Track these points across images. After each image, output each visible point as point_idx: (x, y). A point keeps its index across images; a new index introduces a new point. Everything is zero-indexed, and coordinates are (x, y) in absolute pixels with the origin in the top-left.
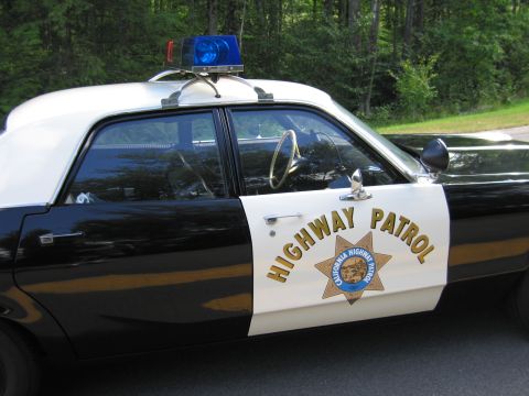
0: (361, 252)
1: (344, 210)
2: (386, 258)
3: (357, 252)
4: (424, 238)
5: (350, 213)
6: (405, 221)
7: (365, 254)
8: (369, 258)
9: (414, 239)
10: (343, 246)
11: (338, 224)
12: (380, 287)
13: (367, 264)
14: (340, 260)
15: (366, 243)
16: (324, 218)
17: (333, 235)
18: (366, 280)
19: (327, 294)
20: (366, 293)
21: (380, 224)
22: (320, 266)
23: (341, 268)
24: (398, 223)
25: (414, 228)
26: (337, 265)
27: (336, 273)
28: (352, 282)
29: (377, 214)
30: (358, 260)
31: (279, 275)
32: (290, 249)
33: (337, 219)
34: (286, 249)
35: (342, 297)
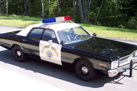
4: (57, 53)
5: (49, 46)
8: (51, 53)
11: (48, 47)
12: (52, 58)
15: (51, 51)
20: (51, 58)
23: (48, 53)
24: (54, 49)
29: (52, 47)
31: (42, 52)
32: (43, 49)
33: (48, 46)
35: (48, 57)
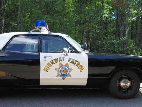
0: (66, 67)
1: (62, 57)
2: (72, 69)
3: (64, 67)
4: (81, 66)
6: (77, 61)
7: (67, 68)
8: (67, 69)
9: (79, 66)
10: (61, 65)
13: (67, 70)
14: (60, 68)
15: (67, 65)
16: (57, 58)
17: (59, 62)
18: (67, 74)
19: (57, 76)
21: (70, 61)
22: (56, 69)
23: (61, 70)
24: (75, 61)
25: (79, 63)
26: (60, 70)
27: (60, 71)
28: (63, 74)
29: (70, 59)
30: (65, 69)
31: (46, 70)
32: (49, 64)
33: (60, 59)
34: (48, 64)
35: (61, 78)
